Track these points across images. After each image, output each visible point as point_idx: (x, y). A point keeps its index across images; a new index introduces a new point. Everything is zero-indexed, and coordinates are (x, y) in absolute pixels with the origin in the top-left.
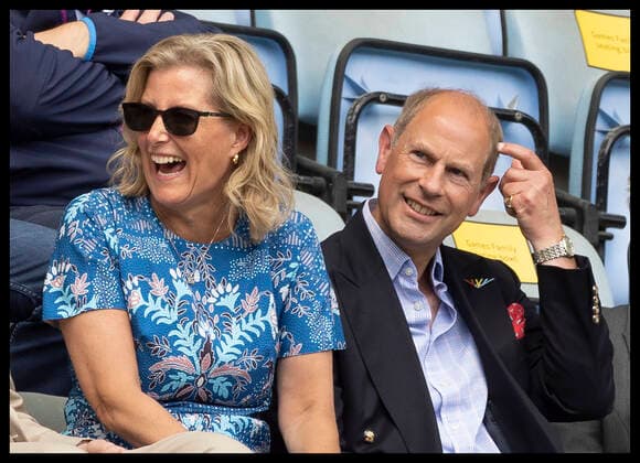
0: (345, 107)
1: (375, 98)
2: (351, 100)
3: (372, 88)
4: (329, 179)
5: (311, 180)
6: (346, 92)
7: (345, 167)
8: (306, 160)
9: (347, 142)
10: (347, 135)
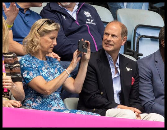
0: (136, 38)
1: (142, 36)
2: (137, 37)
3: (142, 34)
4: (134, 53)
5: (130, 53)
6: (137, 35)
7: (137, 50)
8: (129, 49)
9: (137, 45)
10: (137, 44)
